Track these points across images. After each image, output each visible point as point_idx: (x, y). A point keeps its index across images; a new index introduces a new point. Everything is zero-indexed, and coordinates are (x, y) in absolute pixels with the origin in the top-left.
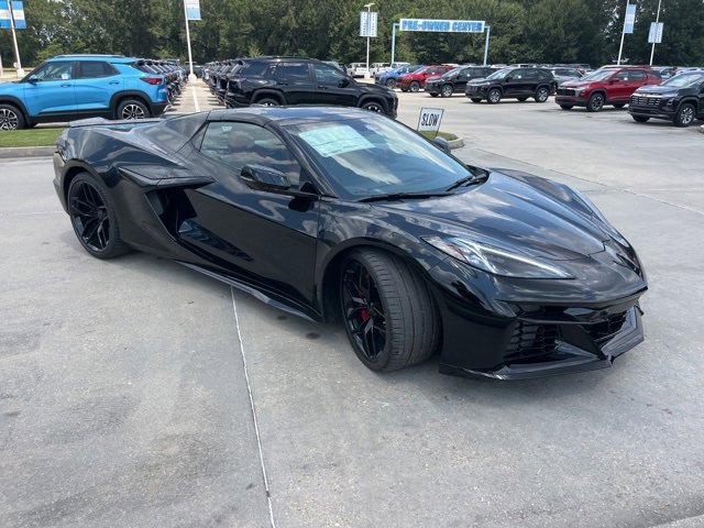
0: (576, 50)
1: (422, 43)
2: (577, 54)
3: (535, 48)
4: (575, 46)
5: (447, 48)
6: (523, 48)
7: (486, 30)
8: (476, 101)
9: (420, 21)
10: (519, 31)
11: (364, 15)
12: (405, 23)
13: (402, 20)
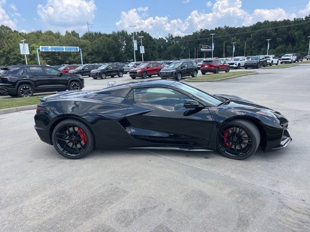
0: (114, 57)
1: (48, 56)
2: (115, 59)
3: (98, 57)
4: (113, 56)
5: (60, 58)
6: (93, 57)
7: (80, 50)
8: (95, 78)
9: (50, 47)
10: (90, 50)
11: (21, 45)
12: (42, 48)
13: (40, 47)
